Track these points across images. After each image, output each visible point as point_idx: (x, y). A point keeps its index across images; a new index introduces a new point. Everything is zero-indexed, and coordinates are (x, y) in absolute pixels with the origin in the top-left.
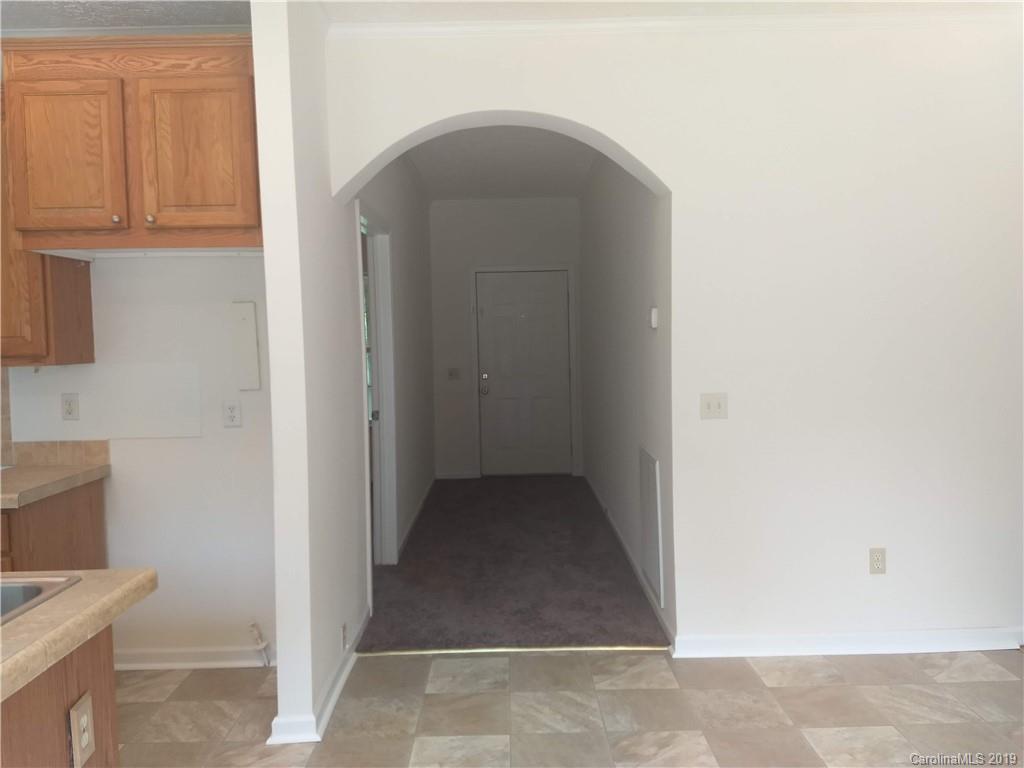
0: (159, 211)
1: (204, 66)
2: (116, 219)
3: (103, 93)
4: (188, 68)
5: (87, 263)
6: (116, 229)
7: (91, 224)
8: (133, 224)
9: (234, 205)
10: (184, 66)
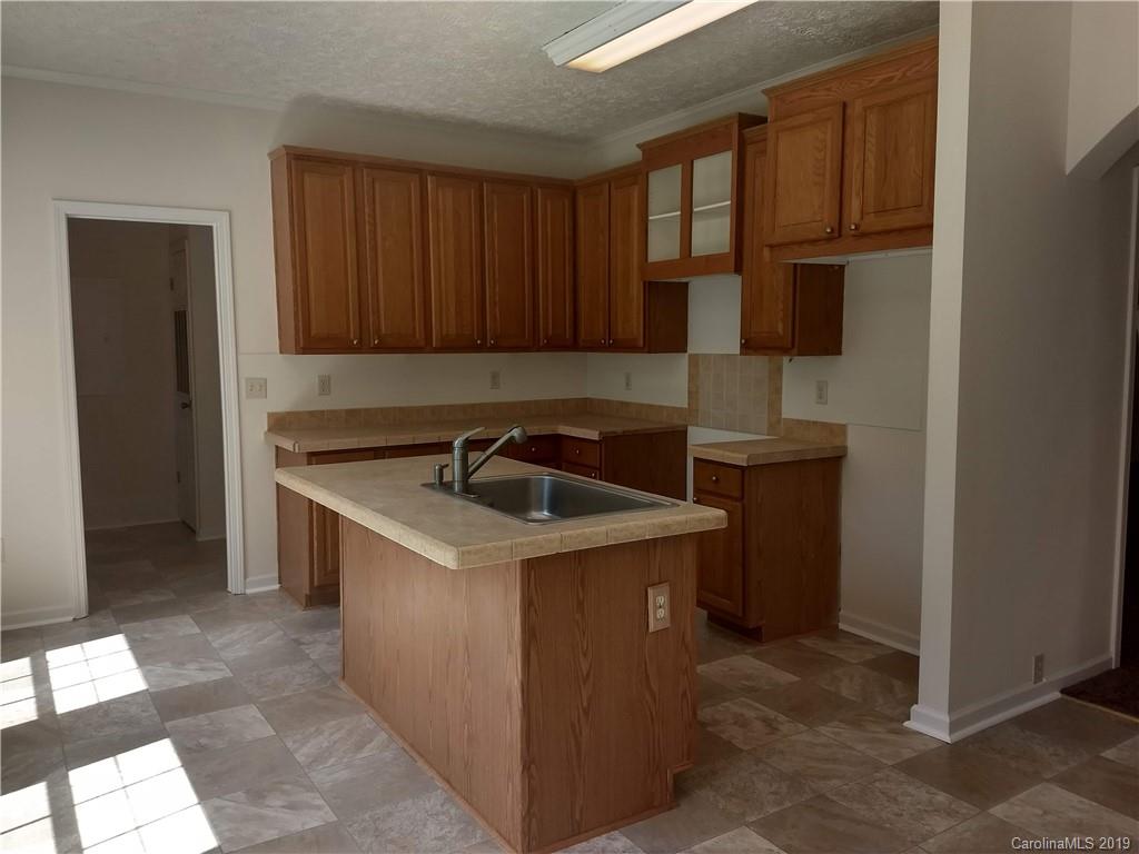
0: (862, 218)
1: (908, 74)
2: (829, 230)
3: (829, 119)
4: (895, 81)
5: (842, 267)
6: (830, 239)
7: (813, 236)
8: (844, 232)
9: (920, 206)
10: (891, 78)
